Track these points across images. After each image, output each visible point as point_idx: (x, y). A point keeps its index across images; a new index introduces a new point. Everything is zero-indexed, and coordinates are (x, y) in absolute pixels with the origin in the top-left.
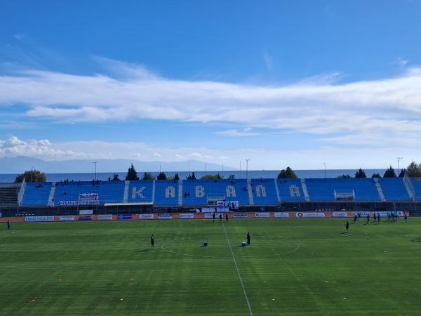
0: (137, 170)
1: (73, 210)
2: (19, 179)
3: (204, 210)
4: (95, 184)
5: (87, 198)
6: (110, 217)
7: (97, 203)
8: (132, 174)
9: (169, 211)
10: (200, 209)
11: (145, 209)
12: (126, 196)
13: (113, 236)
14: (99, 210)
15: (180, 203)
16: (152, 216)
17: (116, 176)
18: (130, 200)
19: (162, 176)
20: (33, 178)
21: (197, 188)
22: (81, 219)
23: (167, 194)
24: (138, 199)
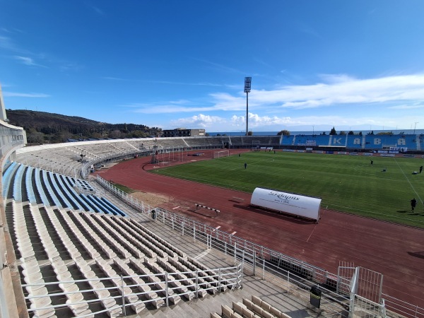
0: (336, 130)
1: (303, 148)
2: (280, 134)
3: (379, 152)
4: (314, 136)
5: (310, 143)
6: (322, 152)
7: (314, 144)
8: (333, 132)
9: (356, 151)
10: (377, 151)
11: (340, 149)
12: (330, 142)
13: (325, 161)
14: (316, 148)
15: (363, 147)
16: (346, 153)
17: (324, 133)
18: (332, 144)
19: (351, 133)
20: (284, 133)
21: (375, 139)
22: (308, 152)
23: (355, 142)
24: (337, 144)
